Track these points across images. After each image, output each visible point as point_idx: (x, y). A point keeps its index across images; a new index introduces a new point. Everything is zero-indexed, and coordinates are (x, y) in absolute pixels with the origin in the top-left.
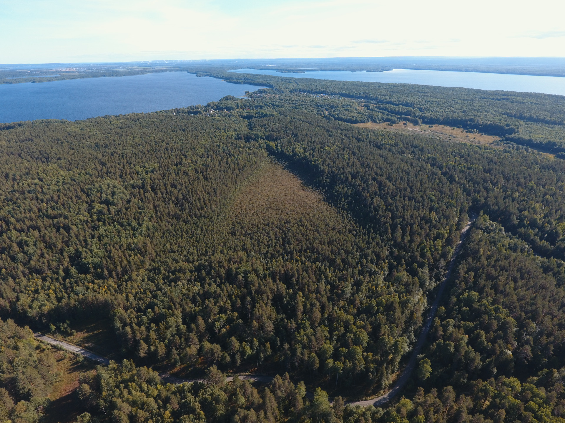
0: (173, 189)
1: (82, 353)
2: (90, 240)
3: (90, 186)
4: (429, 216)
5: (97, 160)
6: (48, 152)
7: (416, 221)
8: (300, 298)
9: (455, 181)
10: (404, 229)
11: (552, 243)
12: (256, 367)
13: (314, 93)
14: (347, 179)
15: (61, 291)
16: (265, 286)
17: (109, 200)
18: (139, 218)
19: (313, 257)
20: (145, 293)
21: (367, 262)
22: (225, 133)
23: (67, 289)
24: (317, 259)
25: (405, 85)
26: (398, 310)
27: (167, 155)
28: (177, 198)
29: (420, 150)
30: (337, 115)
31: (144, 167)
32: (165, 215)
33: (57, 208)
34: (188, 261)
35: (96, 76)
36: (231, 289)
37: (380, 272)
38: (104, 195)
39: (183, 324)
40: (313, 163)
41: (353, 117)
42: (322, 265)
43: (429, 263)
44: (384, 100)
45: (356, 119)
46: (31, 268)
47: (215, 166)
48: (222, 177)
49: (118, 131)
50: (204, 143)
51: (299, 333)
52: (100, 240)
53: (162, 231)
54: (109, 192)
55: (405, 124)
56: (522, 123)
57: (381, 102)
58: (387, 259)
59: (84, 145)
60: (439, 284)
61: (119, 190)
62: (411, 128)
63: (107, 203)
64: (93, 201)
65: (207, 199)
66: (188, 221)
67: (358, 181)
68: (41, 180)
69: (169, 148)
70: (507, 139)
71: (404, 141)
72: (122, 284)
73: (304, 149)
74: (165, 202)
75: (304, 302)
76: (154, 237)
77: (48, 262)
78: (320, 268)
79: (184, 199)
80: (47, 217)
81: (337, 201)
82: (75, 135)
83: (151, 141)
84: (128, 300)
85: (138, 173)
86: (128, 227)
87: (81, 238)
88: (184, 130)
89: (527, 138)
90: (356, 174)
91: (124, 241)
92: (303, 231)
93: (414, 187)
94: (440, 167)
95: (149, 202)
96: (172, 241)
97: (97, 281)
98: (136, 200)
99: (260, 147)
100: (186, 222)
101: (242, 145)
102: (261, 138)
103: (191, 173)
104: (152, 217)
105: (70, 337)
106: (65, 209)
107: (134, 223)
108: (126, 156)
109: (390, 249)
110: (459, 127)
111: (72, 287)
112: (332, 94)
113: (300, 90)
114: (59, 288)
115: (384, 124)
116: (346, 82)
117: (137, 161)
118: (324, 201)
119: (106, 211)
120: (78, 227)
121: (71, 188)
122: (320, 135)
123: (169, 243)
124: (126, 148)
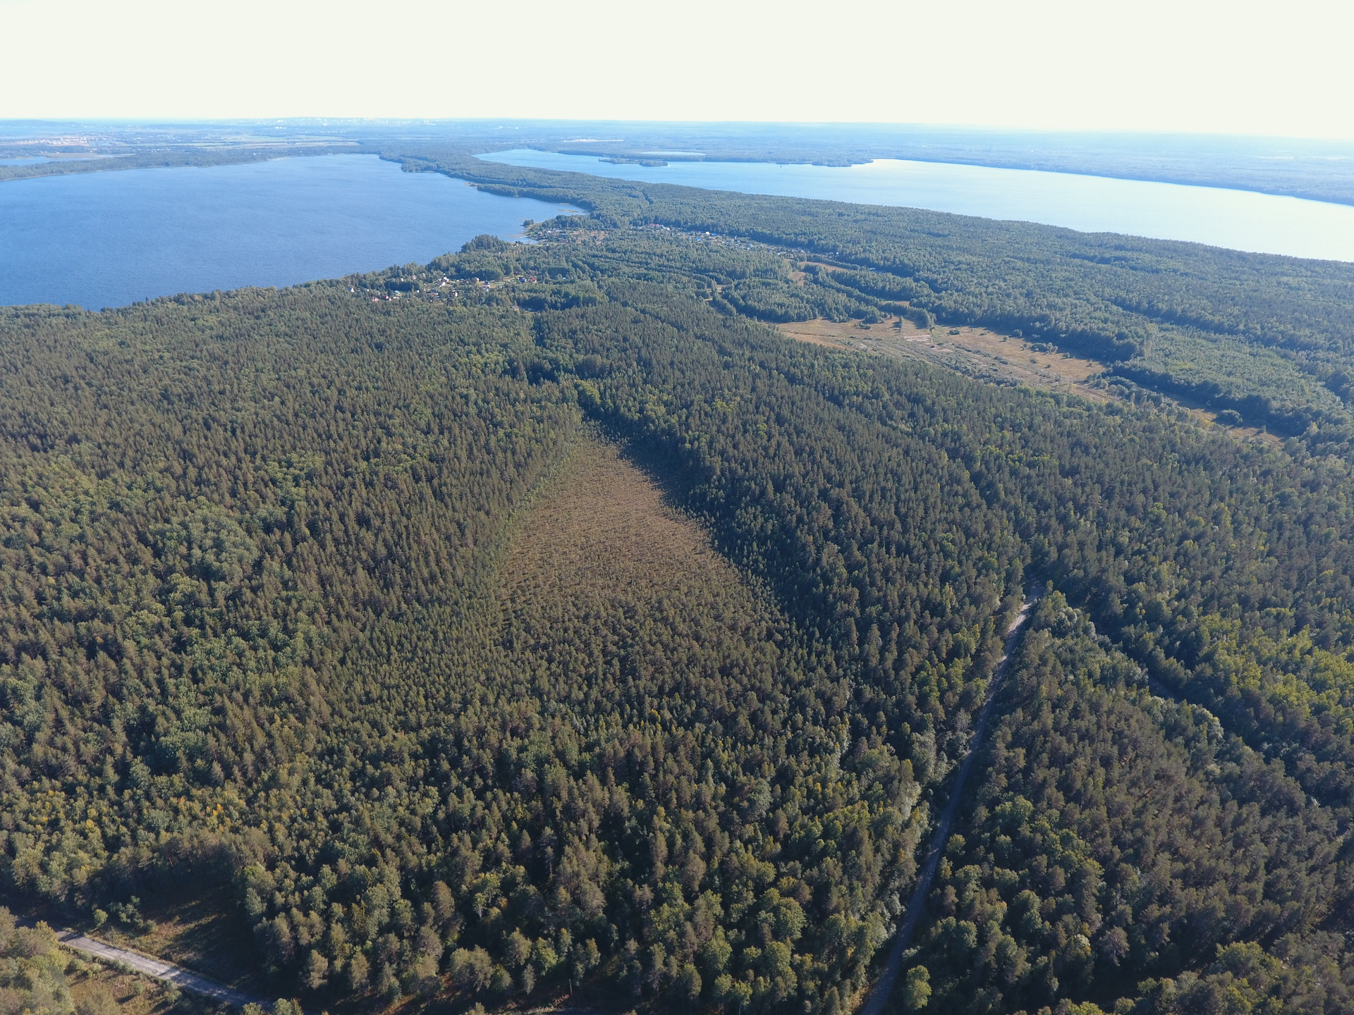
0: (364, 530)
1: (174, 979)
2: (173, 681)
3: (159, 526)
4: (939, 598)
5: (169, 445)
6: (44, 417)
7: (912, 611)
8: (661, 821)
9: (999, 499)
10: (885, 634)
11: (1190, 665)
12: (568, 992)
13: (690, 229)
14: (763, 492)
15: (113, 821)
16: (582, 795)
17: (209, 566)
18: (285, 614)
19: (688, 711)
20: (312, 818)
21: (805, 719)
22: (479, 357)
23: (127, 816)
24: (696, 716)
25: (901, 212)
26: (867, 847)
27: (342, 425)
28: (373, 555)
29: (927, 410)
30: (744, 298)
31: (290, 465)
32: (346, 603)
33: (83, 590)
34: (406, 727)
35: (145, 165)
36: (509, 803)
37: (832, 744)
38: (197, 552)
39: (403, 896)
40: (688, 445)
41: (781, 305)
42: (707, 732)
43: (936, 718)
44: (850, 254)
45: (786, 312)
46: (37, 764)
47: (459, 459)
48: (476, 490)
49: (215, 347)
50: (431, 389)
51: (658, 912)
52: (196, 681)
53: (341, 645)
54: (208, 542)
55: (898, 325)
56: (1153, 328)
57: (843, 259)
58: (848, 711)
59: (134, 395)
60: (956, 768)
61: (232, 538)
62: (912, 335)
63: (206, 573)
64: (171, 570)
65: (444, 553)
66: (401, 615)
67: (789, 500)
68: (35, 505)
69: (346, 405)
70: (1118, 372)
71: (893, 383)
72: (255, 796)
73: (666, 404)
74: (344, 565)
75: (669, 831)
76: (322, 662)
77: (76, 744)
78: (703, 738)
79: (391, 555)
80: (63, 619)
81: (741, 550)
82: (106, 363)
83: (301, 382)
84: (273, 840)
85: (274, 482)
86: (261, 641)
87: (151, 676)
88: (379, 347)
89: (1159, 369)
90: (785, 480)
91: (255, 681)
92: (664, 638)
93: (909, 520)
94: (969, 460)
95: (307, 570)
96: (367, 671)
97: (200, 792)
98: (276, 566)
99: (565, 400)
100: (396, 618)
101: (522, 396)
102: (566, 370)
103: (404, 480)
104: (316, 609)
105: (142, 938)
106: (102, 593)
107: (274, 629)
108: (243, 431)
109: (854, 684)
110: (1016, 335)
111: (139, 810)
112: (731, 234)
113: (656, 221)
114: (108, 814)
115: (849, 324)
116: (765, 197)
117: (270, 447)
118: (713, 548)
119: (204, 597)
120: (138, 643)
121: (115, 533)
122: (703, 365)
123: (360, 678)
124: (240, 404)
